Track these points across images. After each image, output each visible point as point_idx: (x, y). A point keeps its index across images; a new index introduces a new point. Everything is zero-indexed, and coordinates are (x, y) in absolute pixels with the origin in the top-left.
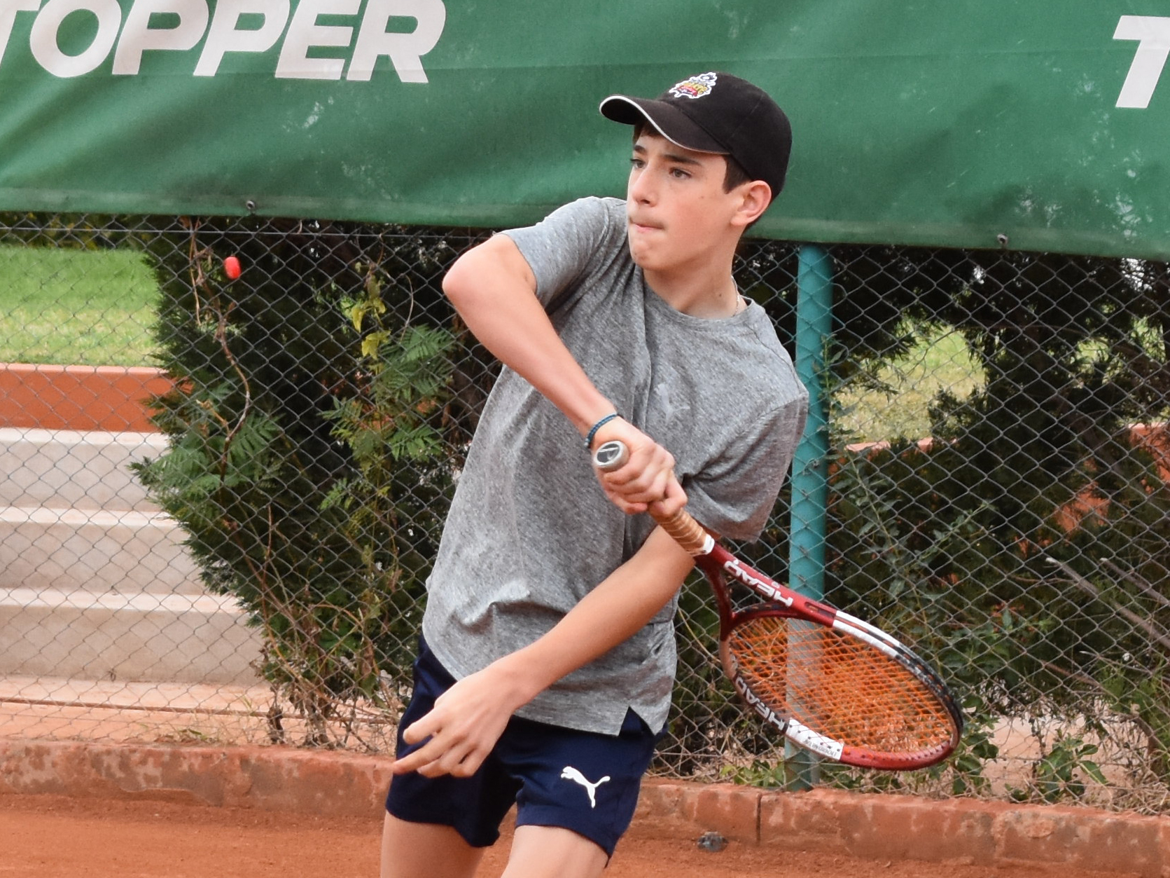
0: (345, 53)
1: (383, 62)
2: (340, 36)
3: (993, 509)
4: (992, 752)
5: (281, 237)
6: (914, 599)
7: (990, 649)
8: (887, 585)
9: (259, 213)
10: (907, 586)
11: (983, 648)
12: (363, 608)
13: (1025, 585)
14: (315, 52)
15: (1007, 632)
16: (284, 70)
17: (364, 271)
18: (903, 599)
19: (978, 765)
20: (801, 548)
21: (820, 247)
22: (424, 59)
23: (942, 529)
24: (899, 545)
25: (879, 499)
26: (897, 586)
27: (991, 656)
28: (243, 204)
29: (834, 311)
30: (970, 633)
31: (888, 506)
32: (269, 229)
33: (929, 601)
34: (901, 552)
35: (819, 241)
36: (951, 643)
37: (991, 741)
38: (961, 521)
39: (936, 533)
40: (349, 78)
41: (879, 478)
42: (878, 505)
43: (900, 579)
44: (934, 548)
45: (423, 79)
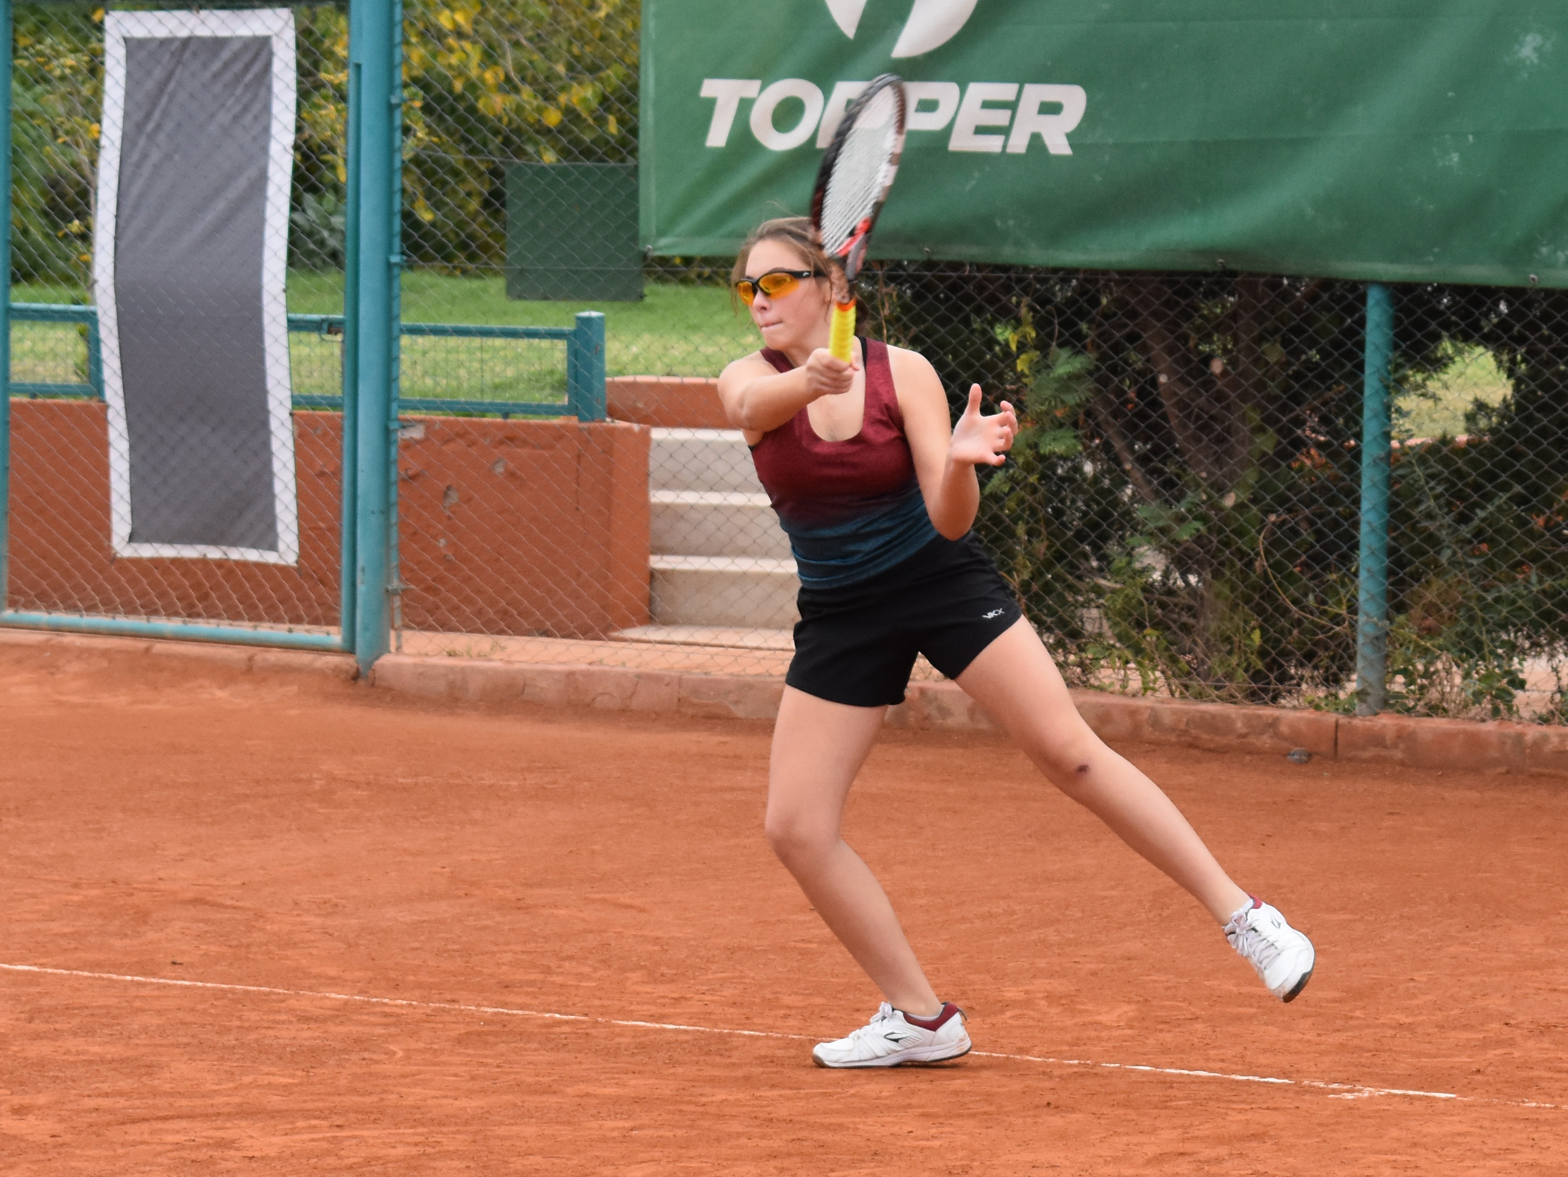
0: (1005, 131)
1: (1036, 139)
2: (1001, 118)
3: (1523, 491)
4: (1521, 685)
5: (950, 277)
6: (1459, 563)
7: (1520, 602)
8: (1438, 553)
9: (935, 258)
10: (1454, 553)
11: (1514, 602)
12: (1017, 571)
13: (1549, 552)
14: (981, 130)
15: (1534, 589)
16: (956, 144)
17: (1018, 304)
18: (1453, 563)
19: (1511, 695)
20: (1369, 523)
21: (1385, 285)
22: (1069, 136)
23: (1483, 508)
24: (1448, 520)
25: (1432, 484)
26: (1447, 553)
27: (1521, 608)
28: (921, 251)
29: (1396, 335)
30: (1505, 590)
31: (1440, 489)
32: (942, 271)
33: (1472, 565)
34: (1449, 526)
35: (1385, 279)
36: (1489, 598)
37: (1521, 676)
38: (1497, 502)
39: (1478, 511)
40: (1009, 150)
41: (1432, 467)
42: (1432, 489)
43: (1448, 547)
44: (1476, 522)
45: (1067, 151)
